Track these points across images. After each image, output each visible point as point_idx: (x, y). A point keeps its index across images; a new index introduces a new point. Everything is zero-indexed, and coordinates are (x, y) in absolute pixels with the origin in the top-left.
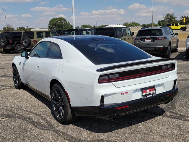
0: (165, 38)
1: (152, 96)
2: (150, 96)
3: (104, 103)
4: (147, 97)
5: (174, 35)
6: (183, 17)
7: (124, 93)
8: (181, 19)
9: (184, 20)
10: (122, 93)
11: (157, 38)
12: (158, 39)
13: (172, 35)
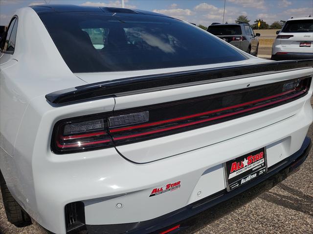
0: (244, 38)
1: (255, 176)
2: (249, 178)
3: (84, 221)
4: (243, 181)
5: (255, 36)
6: (257, 21)
7: (164, 189)
8: (255, 23)
9: (259, 24)
10: (155, 190)
11: (234, 38)
12: (235, 40)
13: (252, 35)
